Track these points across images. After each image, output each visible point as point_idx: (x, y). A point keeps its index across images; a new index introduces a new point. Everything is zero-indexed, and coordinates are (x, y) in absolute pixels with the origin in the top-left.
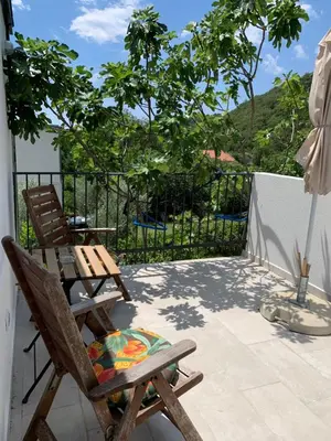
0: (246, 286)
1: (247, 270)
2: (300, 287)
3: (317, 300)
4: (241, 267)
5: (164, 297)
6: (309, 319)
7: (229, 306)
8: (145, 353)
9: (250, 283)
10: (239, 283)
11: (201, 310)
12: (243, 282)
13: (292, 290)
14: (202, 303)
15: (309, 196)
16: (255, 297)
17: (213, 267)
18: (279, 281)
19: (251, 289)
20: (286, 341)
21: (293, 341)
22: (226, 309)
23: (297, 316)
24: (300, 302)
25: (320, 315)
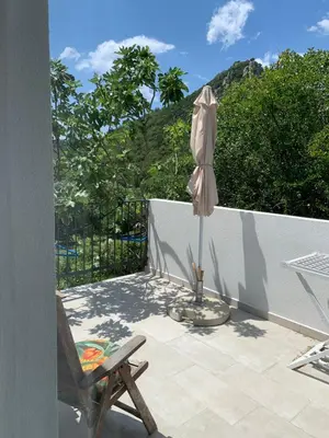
0: (156, 297)
1: (152, 283)
2: (197, 291)
3: (212, 300)
4: (147, 281)
5: (90, 317)
6: (209, 315)
7: (146, 316)
8: (102, 356)
9: (157, 293)
10: (148, 295)
11: (124, 323)
12: (152, 293)
13: (191, 295)
14: (122, 318)
15: (197, 218)
16: (165, 305)
17: (123, 285)
18: (180, 288)
19: (160, 299)
20: (196, 335)
21: (200, 334)
22: (144, 318)
23: (200, 314)
24: (199, 303)
25: (216, 311)
